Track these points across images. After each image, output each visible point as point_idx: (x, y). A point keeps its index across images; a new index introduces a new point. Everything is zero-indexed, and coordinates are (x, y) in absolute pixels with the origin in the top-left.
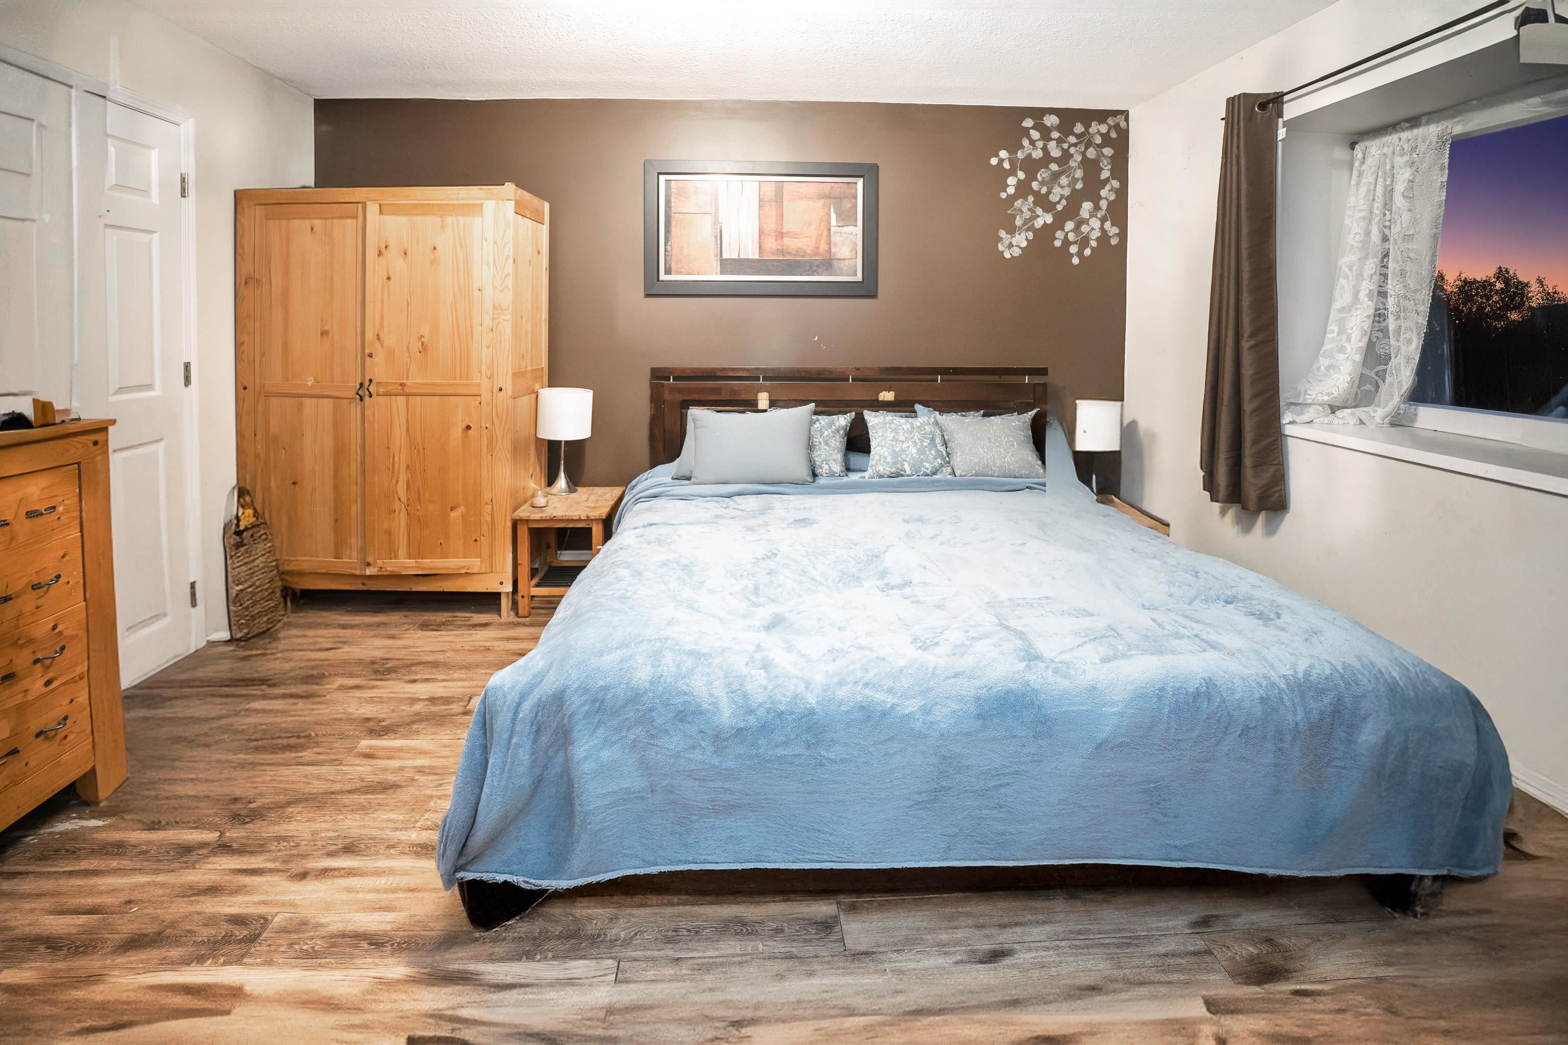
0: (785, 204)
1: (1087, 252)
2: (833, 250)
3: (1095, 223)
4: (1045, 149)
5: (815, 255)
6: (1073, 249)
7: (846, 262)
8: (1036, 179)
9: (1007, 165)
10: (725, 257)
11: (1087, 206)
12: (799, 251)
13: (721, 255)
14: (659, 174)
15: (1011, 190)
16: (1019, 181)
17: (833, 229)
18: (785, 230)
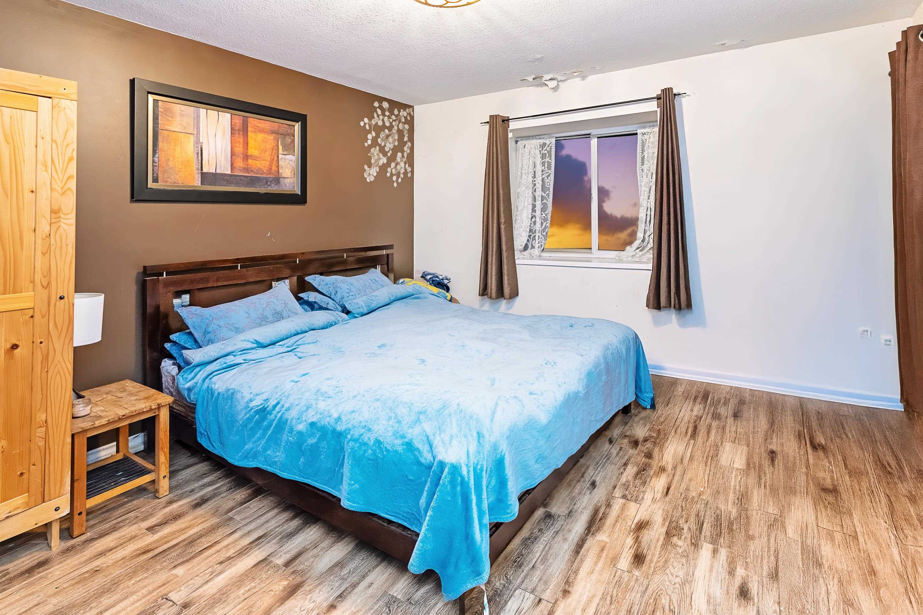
0: (250, 134)
1: (400, 180)
2: (280, 171)
3: (402, 165)
4: (383, 120)
5: (270, 174)
6: (394, 178)
7: (288, 180)
8: (379, 137)
9: (367, 127)
10: (205, 170)
11: (399, 154)
12: (259, 170)
13: (202, 170)
14: (149, 93)
15: (369, 142)
16: (373, 137)
17: (280, 156)
18: (249, 154)
